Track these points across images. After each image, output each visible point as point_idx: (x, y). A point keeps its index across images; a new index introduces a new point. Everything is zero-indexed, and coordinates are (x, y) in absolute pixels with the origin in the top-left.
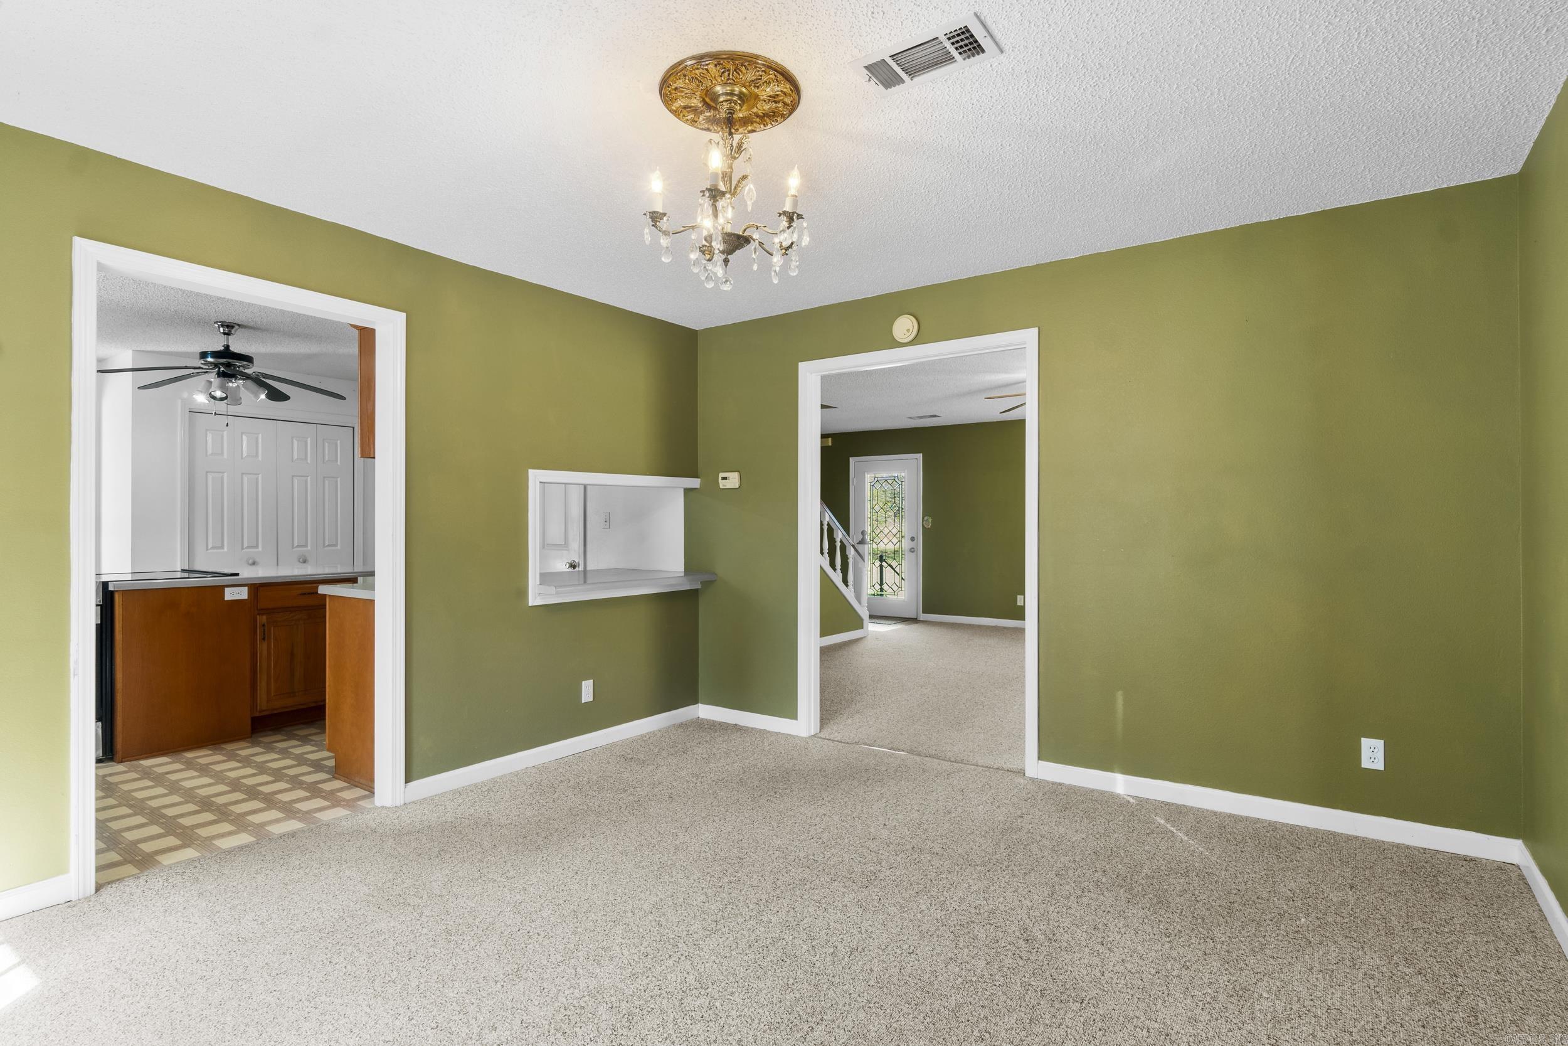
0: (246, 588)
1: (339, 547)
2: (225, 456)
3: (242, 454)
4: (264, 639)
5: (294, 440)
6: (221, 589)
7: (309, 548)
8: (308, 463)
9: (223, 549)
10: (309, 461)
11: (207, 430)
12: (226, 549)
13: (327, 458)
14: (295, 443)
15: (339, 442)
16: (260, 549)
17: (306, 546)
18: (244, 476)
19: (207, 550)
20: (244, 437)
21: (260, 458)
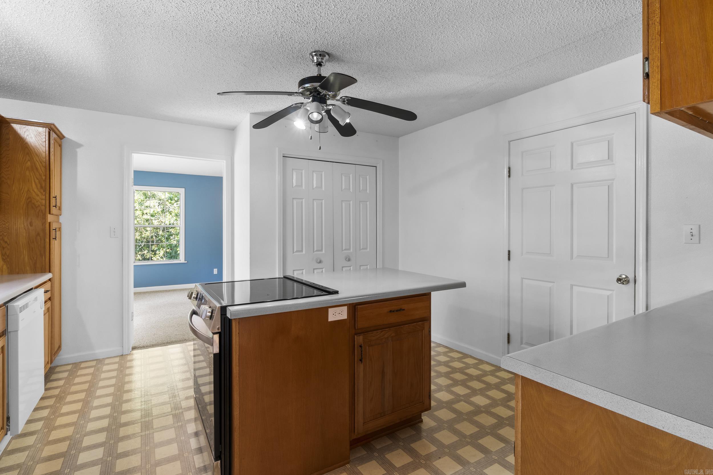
0: (346, 307)
1: (368, 250)
2: (304, 188)
3: (313, 186)
4: (361, 360)
5: (343, 176)
6: (323, 311)
7: (351, 250)
8: (351, 192)
9: (303, 252)
10: (351, 190)
11: (293, 169)
12: (304, 252)
13: (361, 189)
14: (343, 178)
15: (368, 177)
16: (324, 252)
17: (349, 249)
18: (314, 201)
19: (293, 253)
20: (315, 175)
21: (323, 189)
